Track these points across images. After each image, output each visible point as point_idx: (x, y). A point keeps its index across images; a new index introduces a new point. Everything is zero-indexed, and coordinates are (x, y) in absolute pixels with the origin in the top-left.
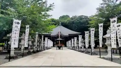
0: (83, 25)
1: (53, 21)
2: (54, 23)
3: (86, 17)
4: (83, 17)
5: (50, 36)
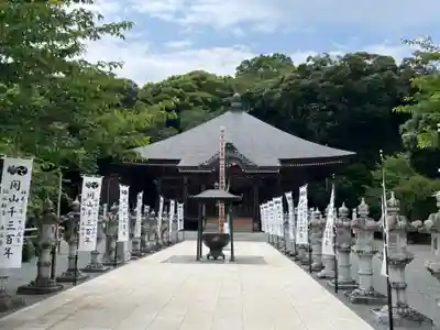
0: (368, 105)
1: (201, 87)
2: (205, 95)
3: (385, 64)
4: (370, 62)
5: (176, 169)
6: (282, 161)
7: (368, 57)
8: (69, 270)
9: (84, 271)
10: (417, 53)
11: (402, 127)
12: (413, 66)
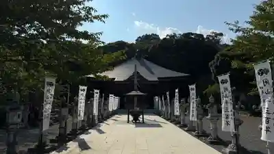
4: (193, 37)
5: (114, 82)
6: (159, 78)
7: (192, 34)
8: (73, 130)
9: (79, 130)
10: (213, 33)
11: (210, 64)
12: (211, 38)
